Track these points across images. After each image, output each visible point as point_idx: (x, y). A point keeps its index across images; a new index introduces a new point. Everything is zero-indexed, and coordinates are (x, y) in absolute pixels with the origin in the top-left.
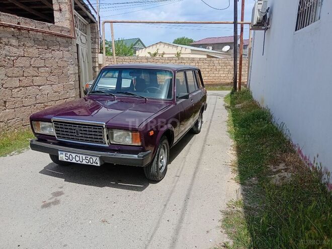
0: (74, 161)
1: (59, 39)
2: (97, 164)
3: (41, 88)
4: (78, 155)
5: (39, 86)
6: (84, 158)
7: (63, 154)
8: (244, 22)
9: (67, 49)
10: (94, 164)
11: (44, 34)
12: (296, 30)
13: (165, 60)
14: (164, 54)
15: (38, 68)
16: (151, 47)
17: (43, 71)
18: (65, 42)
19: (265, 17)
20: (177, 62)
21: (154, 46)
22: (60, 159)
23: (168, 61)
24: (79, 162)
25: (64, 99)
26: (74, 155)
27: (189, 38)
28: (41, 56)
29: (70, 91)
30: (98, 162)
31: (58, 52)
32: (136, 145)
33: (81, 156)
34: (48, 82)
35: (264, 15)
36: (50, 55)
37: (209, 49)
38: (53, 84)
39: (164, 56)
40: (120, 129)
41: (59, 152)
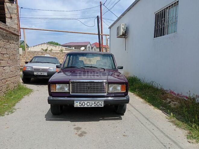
0: (86, 106)
1: (13, 36)
2: (102, 105)
3: (4, 68)
4: (89, 102)
5: (4, 67)
6: (93, 103)
7: (78, 102)
8: (103, 34)
9: (16, 43)
10: (100, 106)
11: (7, 32)
12: (154, 37)
13: (54, 53)
14: (51, 50)
15: (3, 54)
16: (37, 46)
17: (6, 57)
18: (16, 38)
19: (126, 31)
20: (62, 54)
21: (40, 46)
22: (75, 106)
23: (56, 54)
24: (89, 106)
25: (15, 76)
26: (86, 102)
27: (56, 42)
28: (5, 47)
29: (18, 71)
30: (103, 105)
31: (13, 45)
32: (124, 92)
33: (91, 102)
34: (8, 64)
35: (125, 30)
36: (9, 46)
37: (72, 48)
38: (10, 66)
39: (52, 51)
40: (114, 84)
41: (75, 102)
